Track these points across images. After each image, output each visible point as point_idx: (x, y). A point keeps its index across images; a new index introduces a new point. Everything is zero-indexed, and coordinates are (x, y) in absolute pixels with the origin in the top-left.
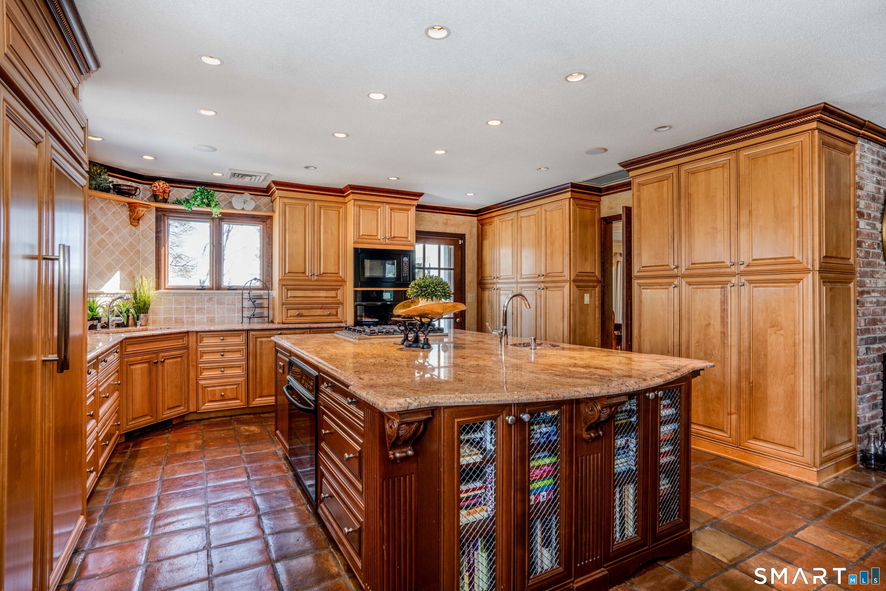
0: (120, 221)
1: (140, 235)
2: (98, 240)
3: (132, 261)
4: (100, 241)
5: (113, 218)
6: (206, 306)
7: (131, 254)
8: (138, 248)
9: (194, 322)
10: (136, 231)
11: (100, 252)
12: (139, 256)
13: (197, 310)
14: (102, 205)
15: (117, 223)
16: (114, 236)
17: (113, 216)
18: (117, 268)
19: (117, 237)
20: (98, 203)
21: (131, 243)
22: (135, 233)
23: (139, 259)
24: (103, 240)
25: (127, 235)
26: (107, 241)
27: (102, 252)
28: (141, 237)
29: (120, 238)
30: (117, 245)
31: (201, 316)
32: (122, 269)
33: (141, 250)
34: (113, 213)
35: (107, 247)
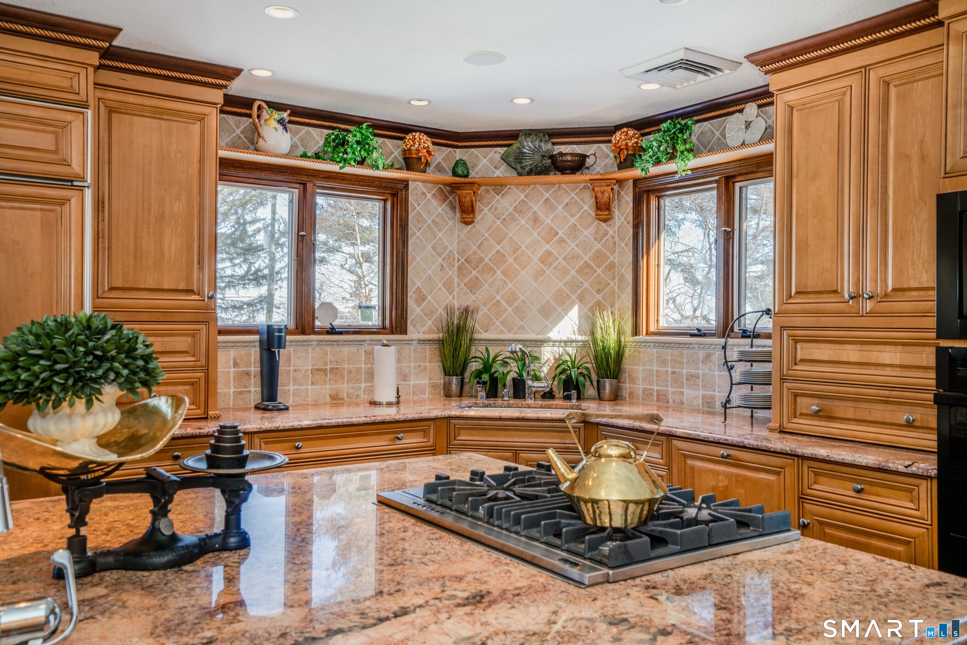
0: (578, 216)
1: (616, 236)
2: (541, 253)
3: (600, 283)
4: (543, 255)
5: (566, 213)
6: (700, 372)
7: (599, 271)
8: (611, 258)
9: (683, 403)
10: (608, 229)
11: (545, 272)
12: (614, 273)
13: (687, 379)
14: (547, 195)
15: (573, 220)
16: (567, 243)
17: (566, 211)
18: (574, 297)
19: (573, 246)
20: (542, 194)
21: (599, 251)
22: (606, 234)
23: (613, 279)
24: (549, 253)
25: (592, 239)
26: (556, 254)
27: (548, 272)
28: (617, 239)
29: (577, 246)
30: (573, 258)
31: (693, 393)
32: (581, 299)
33: (617, 263)
34: (567, 205)
35: (556, 263)
